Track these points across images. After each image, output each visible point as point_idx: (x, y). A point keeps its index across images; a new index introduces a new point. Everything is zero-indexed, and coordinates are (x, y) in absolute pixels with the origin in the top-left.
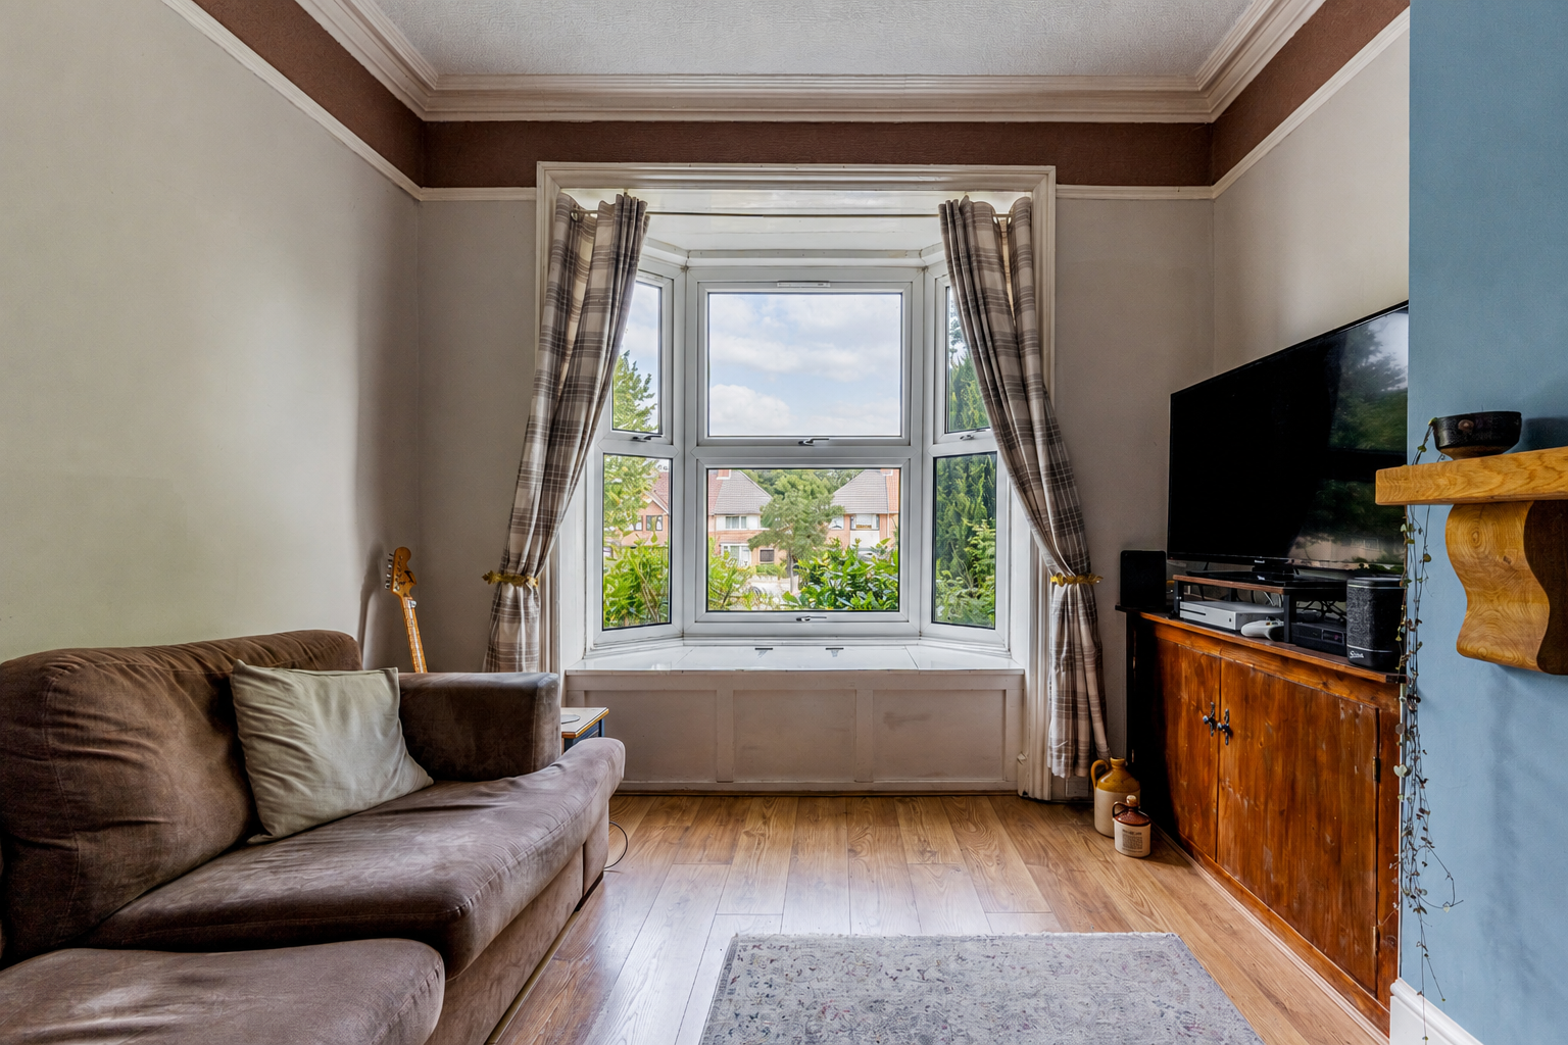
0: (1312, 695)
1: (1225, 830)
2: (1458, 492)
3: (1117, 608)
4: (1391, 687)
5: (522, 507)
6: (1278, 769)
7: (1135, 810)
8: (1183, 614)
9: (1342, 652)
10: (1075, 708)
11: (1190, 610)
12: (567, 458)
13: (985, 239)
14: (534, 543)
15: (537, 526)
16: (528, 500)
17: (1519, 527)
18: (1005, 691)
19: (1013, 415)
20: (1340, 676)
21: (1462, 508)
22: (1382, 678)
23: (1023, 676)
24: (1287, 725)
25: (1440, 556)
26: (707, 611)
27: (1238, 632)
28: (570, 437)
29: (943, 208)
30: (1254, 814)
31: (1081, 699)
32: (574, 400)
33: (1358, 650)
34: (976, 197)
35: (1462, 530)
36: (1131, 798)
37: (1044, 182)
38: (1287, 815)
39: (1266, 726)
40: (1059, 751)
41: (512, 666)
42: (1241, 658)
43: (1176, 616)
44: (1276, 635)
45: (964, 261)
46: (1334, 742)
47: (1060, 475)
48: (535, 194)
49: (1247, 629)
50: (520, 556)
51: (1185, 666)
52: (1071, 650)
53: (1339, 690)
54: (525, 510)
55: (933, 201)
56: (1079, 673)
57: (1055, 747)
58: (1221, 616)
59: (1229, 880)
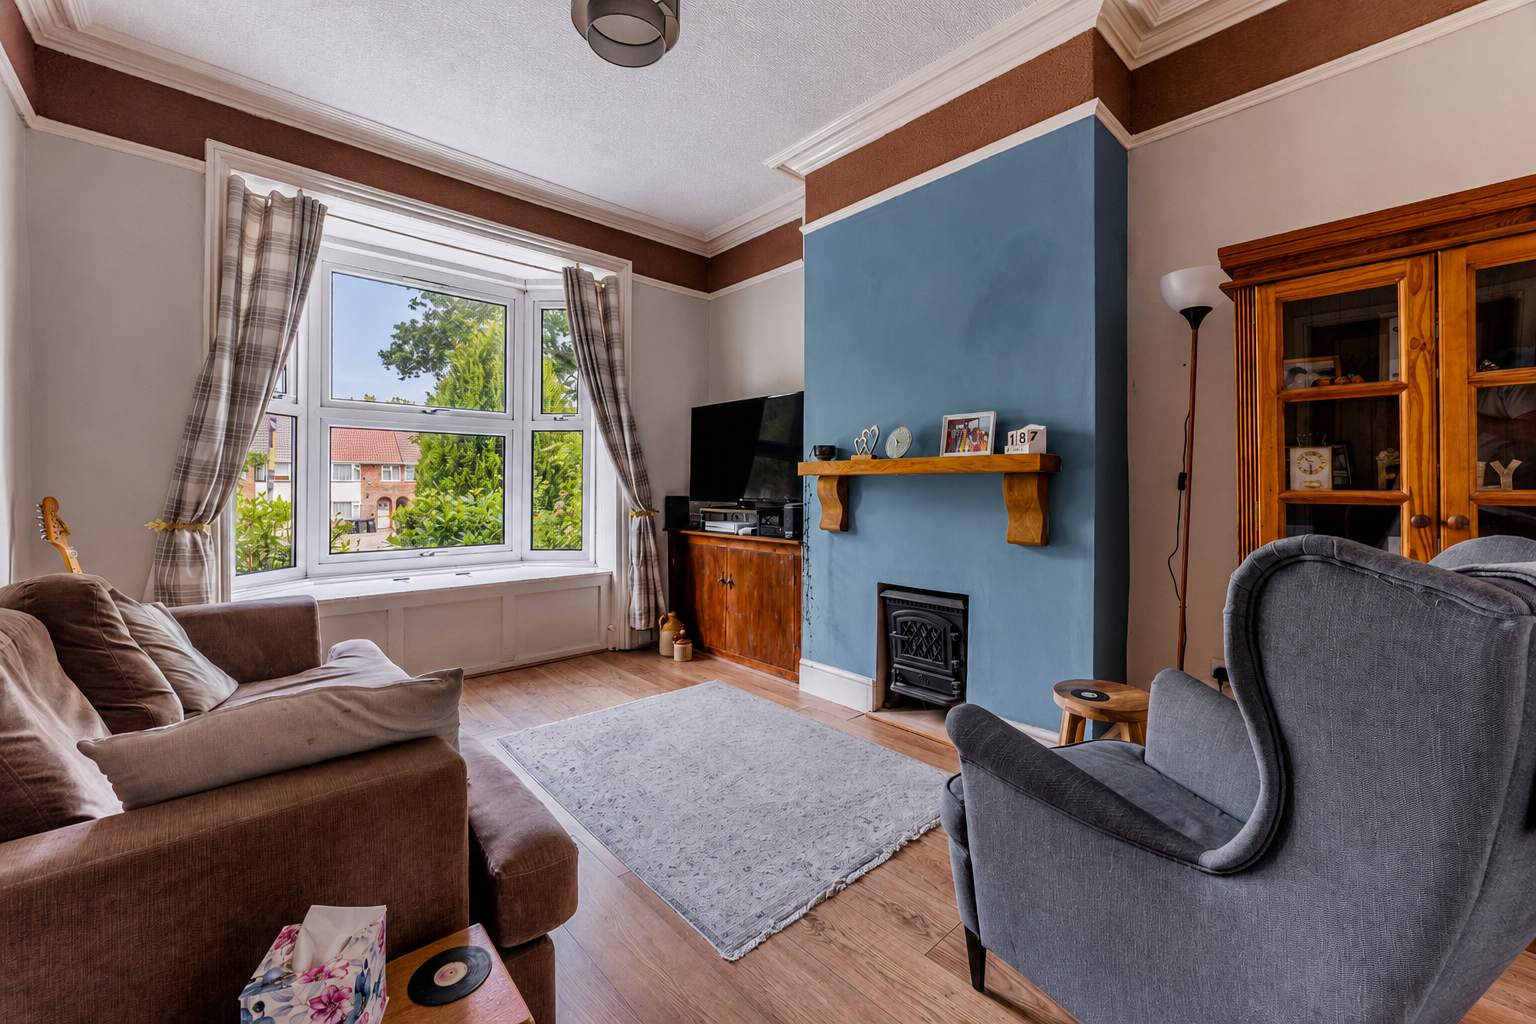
0: (768, 555)
1: (730, 630)
2: (821, 471)
3: (664, 530)
4: (798, 547)
5: (205, 458)
6: (756, 593)
7: (684, 637)
8: (707, 529)
9: (782, 536)
10: (648, 589)
11: (710, 525)
12: (250, 416)
13: (590, 297)
14: (215, 490)
15: (219, 476)
16: (211, 454)
17: (836, 484)
18: (599, 587)
19: (610, 410)
20: (782, 545)
21: (822, 477)
22: (796, 542)
23: (611, 576)
24: (759, 572)
25: (815, 494)
26: (330, 553)
27: (738, 534)
28: (252, 399)
29: (565, 269)
30: (745, 619)
31: (651, 583)
32: (255, 366)
33: (789, 534)
34: (586, 268)
35: (822, 484)
36: (682, 632)
37: (625, 268)
38: (759, 614)
39: (750, 575)
40: (641, 615)
41: (200, 600)
42: (740, 547)
43: (704, 530)
44: (754, 533)
45: (579, 310)
46: (778, 574)
47: (637, 452)
48: (205, 168)
49: (741, 532)
50: (198, 504)
51: (707, 557)
52: (645, 556)
53: (780, 552)
54: (207, 462)
55: (559, 264)
56: (650, 568)
57: (637, 613)
58: (729, 527)
59: (734, 657)
